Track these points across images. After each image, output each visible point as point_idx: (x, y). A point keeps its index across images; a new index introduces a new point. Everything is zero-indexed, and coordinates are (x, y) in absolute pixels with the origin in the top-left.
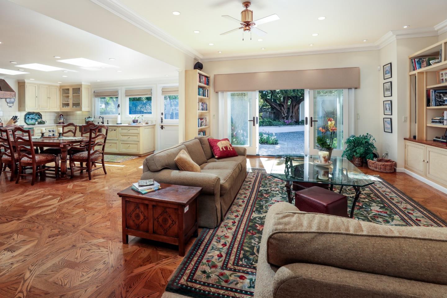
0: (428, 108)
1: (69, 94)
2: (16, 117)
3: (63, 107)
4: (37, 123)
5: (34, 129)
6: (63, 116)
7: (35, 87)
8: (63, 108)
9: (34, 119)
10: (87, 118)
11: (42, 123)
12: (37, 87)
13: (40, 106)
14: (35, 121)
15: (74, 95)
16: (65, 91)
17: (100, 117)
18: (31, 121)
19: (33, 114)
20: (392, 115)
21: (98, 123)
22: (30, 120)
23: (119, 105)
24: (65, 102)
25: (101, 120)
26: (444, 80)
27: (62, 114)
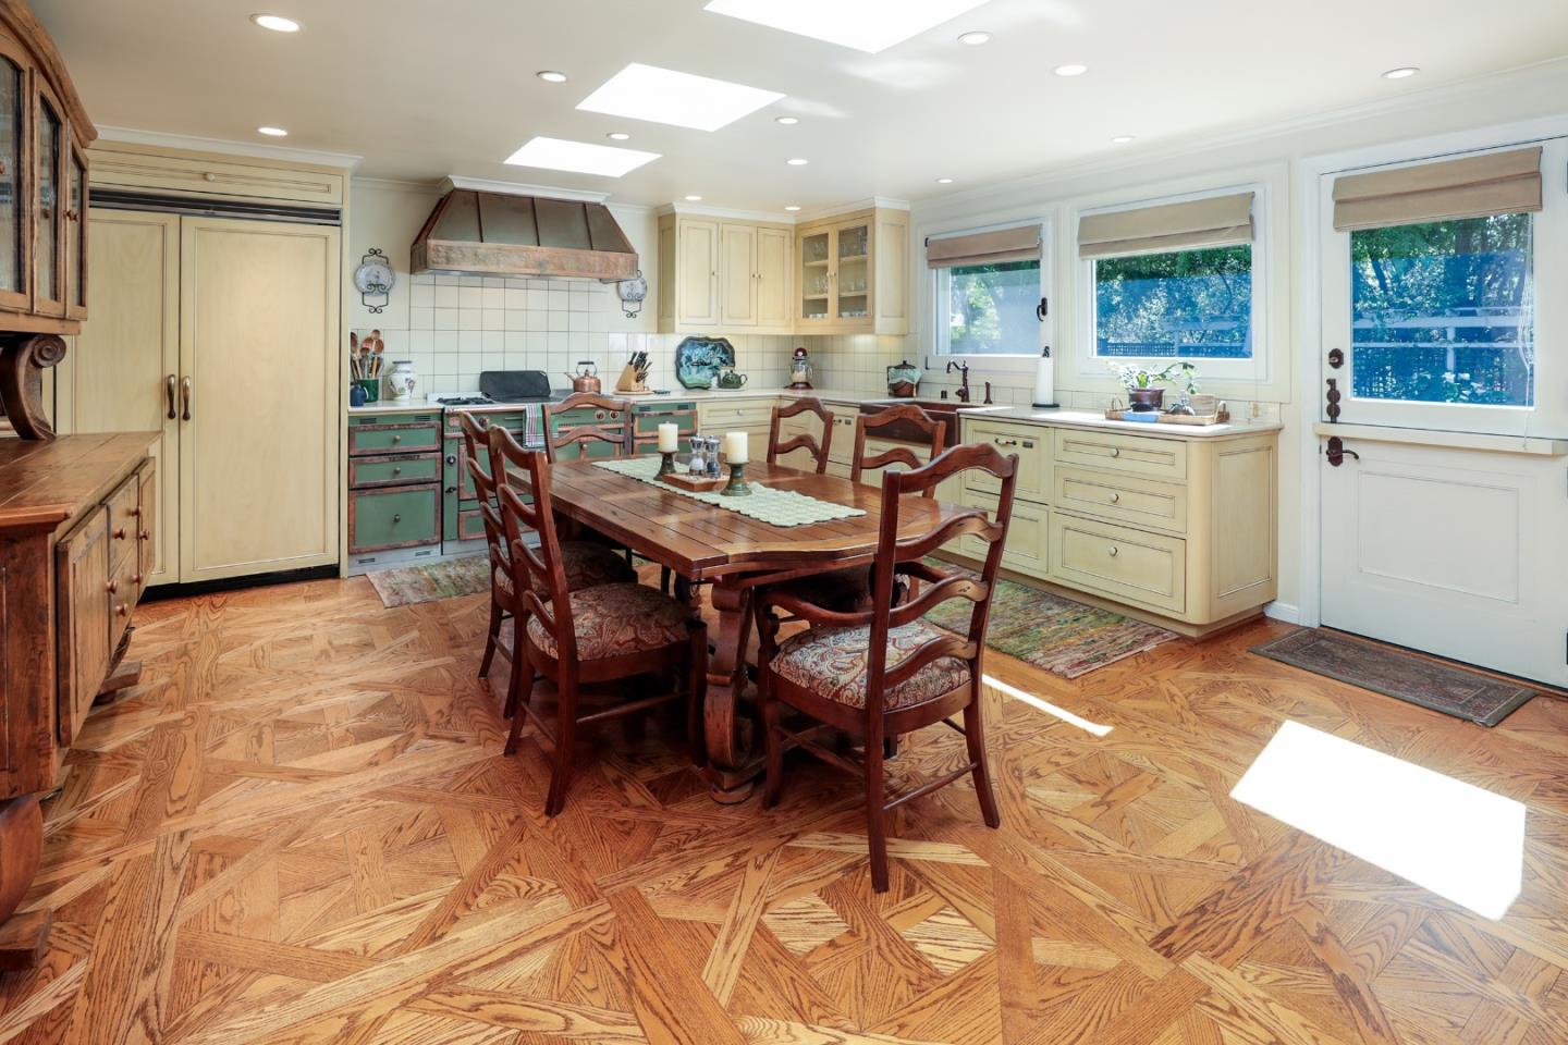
1: (826, 257)
2: (643, 356)
3: (806, 315)
4: (714, 381)
5: (698, 407)
6: (805, 354)
7: (710, 231)
8: (806, 320)
9: (706, 365)
10: (897, 368)
11: (731, 383)
12: (714, 233)
13: (725, 314)
14: (709, 373)
15: (844, 259)
16: (813, 244)
17: (952, 366)
18: (698, 372)
19: (706, 345)
21: (944, 395)
22: (694, 370)
23: (1044, 301)
24: (815, 292)
25: (957, 377)
27: (802, 346)
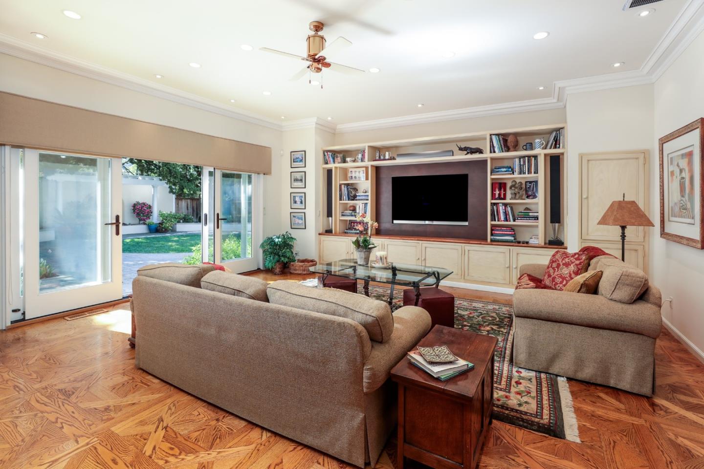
0: (341, 202)
20: (305, 209)
26: (353, 177)
